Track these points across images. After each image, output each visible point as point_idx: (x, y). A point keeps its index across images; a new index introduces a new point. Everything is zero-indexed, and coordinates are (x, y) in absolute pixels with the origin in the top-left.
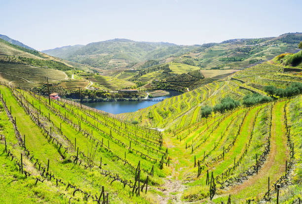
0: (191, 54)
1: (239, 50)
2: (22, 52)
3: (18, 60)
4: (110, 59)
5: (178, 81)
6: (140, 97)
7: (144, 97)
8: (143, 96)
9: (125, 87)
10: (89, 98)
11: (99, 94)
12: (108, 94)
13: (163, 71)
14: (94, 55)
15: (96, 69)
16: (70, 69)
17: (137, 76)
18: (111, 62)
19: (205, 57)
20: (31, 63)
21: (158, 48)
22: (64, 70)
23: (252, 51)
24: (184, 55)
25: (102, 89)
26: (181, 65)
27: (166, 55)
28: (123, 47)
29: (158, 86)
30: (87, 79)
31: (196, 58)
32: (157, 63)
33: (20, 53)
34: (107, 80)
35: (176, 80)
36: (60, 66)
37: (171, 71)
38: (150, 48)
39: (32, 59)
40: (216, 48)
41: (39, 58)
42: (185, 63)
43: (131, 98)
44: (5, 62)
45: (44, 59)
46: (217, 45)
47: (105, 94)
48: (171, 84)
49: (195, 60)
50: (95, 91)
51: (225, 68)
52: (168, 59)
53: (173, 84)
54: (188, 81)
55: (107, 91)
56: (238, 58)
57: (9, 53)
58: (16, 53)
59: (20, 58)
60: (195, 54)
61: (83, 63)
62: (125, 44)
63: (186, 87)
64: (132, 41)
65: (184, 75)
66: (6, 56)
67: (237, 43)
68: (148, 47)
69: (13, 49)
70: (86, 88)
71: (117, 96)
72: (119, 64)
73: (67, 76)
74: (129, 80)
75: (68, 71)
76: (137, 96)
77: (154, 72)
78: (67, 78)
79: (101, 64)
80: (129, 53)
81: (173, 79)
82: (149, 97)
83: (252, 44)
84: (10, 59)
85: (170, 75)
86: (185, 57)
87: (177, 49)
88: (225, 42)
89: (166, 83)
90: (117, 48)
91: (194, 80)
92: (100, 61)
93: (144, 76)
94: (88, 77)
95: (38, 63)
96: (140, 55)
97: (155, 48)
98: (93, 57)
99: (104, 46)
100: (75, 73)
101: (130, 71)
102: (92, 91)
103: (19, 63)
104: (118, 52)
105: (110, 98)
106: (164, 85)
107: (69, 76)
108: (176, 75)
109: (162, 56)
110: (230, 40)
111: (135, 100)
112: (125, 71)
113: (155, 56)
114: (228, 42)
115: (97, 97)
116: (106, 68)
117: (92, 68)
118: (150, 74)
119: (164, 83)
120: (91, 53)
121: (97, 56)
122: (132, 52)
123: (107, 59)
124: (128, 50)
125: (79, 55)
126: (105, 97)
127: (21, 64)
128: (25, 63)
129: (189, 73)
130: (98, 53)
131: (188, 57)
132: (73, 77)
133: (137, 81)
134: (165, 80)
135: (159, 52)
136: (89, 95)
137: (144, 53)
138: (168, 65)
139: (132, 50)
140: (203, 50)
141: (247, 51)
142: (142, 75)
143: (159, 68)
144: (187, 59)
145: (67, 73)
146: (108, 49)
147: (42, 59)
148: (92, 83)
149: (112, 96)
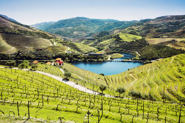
0: (133, 27)
1: (171, 23)
2: (19, 26)
3: (17, 32)
4: (74, 31)
5: (129, 46)
6: (105, 58)
7: (107, 59)
8: (107, 57)
9: (90, 51)
10: (69, 59)
11: (75, 56)
12: (82, 56)
13: (115, 39)
14: (63, 28)
15: (65, 37)
16: (52, 38)
17: (96, 43)
18: (75, 33)
19: (144, 29)
20: (26, 34)
21: (106, 23)
22: (48, 39)
23: (181, 24)
24: (129, 28)
25: (76, 52)
26: (128, 35)
27: (112, 28)
28: (83, 23)
29: (113, 50)
30: (64, 45)
31: (137, 30)
32: (108, 34)
33: (18, 27)
34: (78, 46)
35: (127, 45)
36: (45, 36)
37: (121, 39)
38: (101, 23)
39: (27, 31)
40: (152, 23)
41: (31, 30)
42: (131, 33)
43: (99, 59)
44: (9, 33)
45: (34, 31)
46: (153, 20)
47: (79, 56)
48: (123, 49)
49: (137, 31)
50: (72, 54)
51: (164, 37)
52: (115, 31)
53: (125, 49)
54: (136, 47)
55: (80, 54)
56: (171, 30)
57: (11, 27)
58: (16, 27)
59: (18, 30)
60: (136, 27)
61: (56, 34)
62: (84, 21)
63: (135, 51)
64: (88, 19)
65: (132, 42)
66: (9, 29)
67: (168, 18)
68: (99, 22)
69: (14, 24)
70: (66, 52)
71: (88, 58)
72: (81, 34)
73: (51, 43)
74: (91, 46)
75: (51, 40)
76: (102, 58)
77: (108, 40)
78: (51, 45)
79: (68, 34)
80: (86, 27)
81: (124, 45)
82: (111, 58)
83: (179, 19)
84: (12, 31)
85: (121, 42)
86: (129, 29)
87: (121, 23)
88: (158, 18)
89: (119, 48)
90: (79, 23)
91: (141, 46)
92: (68, 32)
93: (101, 43)
94: (64, 43)
95: (31, 34)
96: (94, 28)
97: (104, 23)
98: (62, 29)
99: (69, 22)
100: (56, 41)
101: (91, 39)
102: (70, 54)
103: (18, 34)
104: (79, 26)
105: (83, 59)
106: (118, 50)
107: (53, 43)
108: (127, 42)
109: (110, 29)
110: (162, 17)
111: (101, 61)
112: (88, 39)
113: (105, 28)
114: (160, 18)
115: (74, 59)
116: (71, 37)
117: (63, 37)
118: (105, 41)
119: (118, 48)
120: (61, 27)
121: (65, 29)
122: (89, 26)
123: (72, 31)
124: (86, 25)
125: (53, 28)
126: (79, 58)
127: (19, 34)
128: (22, 34)
129: (136, 41)
130: (65, 27)
131: (131, 29)
132: (55, 44)
133: (97, 47)
134: (118, 46)
135: (108, 26)
136: (68, 57)
137: (97, 27)
138: (118, 35)
139: (88, 25)
140: (142, 24)
141: (177, 24)
142: (100, 42)
143: (111, 37)
144: (131, 30)
145: (51, 41)
146: (72, 24)
147: (33, 31)
148: (69, 49)
149: (85, 58)
